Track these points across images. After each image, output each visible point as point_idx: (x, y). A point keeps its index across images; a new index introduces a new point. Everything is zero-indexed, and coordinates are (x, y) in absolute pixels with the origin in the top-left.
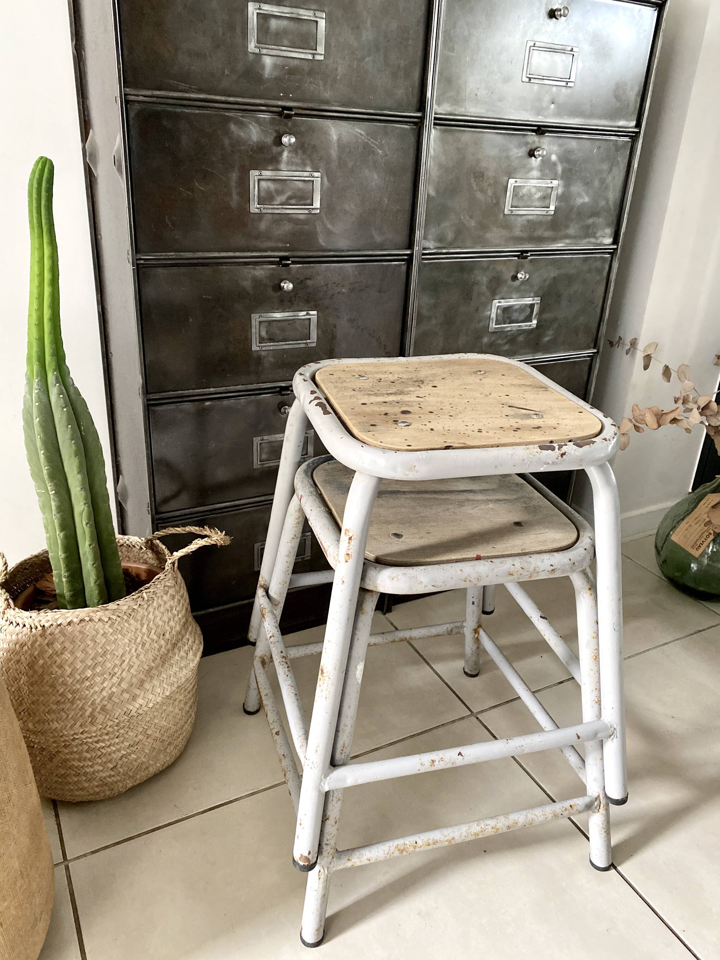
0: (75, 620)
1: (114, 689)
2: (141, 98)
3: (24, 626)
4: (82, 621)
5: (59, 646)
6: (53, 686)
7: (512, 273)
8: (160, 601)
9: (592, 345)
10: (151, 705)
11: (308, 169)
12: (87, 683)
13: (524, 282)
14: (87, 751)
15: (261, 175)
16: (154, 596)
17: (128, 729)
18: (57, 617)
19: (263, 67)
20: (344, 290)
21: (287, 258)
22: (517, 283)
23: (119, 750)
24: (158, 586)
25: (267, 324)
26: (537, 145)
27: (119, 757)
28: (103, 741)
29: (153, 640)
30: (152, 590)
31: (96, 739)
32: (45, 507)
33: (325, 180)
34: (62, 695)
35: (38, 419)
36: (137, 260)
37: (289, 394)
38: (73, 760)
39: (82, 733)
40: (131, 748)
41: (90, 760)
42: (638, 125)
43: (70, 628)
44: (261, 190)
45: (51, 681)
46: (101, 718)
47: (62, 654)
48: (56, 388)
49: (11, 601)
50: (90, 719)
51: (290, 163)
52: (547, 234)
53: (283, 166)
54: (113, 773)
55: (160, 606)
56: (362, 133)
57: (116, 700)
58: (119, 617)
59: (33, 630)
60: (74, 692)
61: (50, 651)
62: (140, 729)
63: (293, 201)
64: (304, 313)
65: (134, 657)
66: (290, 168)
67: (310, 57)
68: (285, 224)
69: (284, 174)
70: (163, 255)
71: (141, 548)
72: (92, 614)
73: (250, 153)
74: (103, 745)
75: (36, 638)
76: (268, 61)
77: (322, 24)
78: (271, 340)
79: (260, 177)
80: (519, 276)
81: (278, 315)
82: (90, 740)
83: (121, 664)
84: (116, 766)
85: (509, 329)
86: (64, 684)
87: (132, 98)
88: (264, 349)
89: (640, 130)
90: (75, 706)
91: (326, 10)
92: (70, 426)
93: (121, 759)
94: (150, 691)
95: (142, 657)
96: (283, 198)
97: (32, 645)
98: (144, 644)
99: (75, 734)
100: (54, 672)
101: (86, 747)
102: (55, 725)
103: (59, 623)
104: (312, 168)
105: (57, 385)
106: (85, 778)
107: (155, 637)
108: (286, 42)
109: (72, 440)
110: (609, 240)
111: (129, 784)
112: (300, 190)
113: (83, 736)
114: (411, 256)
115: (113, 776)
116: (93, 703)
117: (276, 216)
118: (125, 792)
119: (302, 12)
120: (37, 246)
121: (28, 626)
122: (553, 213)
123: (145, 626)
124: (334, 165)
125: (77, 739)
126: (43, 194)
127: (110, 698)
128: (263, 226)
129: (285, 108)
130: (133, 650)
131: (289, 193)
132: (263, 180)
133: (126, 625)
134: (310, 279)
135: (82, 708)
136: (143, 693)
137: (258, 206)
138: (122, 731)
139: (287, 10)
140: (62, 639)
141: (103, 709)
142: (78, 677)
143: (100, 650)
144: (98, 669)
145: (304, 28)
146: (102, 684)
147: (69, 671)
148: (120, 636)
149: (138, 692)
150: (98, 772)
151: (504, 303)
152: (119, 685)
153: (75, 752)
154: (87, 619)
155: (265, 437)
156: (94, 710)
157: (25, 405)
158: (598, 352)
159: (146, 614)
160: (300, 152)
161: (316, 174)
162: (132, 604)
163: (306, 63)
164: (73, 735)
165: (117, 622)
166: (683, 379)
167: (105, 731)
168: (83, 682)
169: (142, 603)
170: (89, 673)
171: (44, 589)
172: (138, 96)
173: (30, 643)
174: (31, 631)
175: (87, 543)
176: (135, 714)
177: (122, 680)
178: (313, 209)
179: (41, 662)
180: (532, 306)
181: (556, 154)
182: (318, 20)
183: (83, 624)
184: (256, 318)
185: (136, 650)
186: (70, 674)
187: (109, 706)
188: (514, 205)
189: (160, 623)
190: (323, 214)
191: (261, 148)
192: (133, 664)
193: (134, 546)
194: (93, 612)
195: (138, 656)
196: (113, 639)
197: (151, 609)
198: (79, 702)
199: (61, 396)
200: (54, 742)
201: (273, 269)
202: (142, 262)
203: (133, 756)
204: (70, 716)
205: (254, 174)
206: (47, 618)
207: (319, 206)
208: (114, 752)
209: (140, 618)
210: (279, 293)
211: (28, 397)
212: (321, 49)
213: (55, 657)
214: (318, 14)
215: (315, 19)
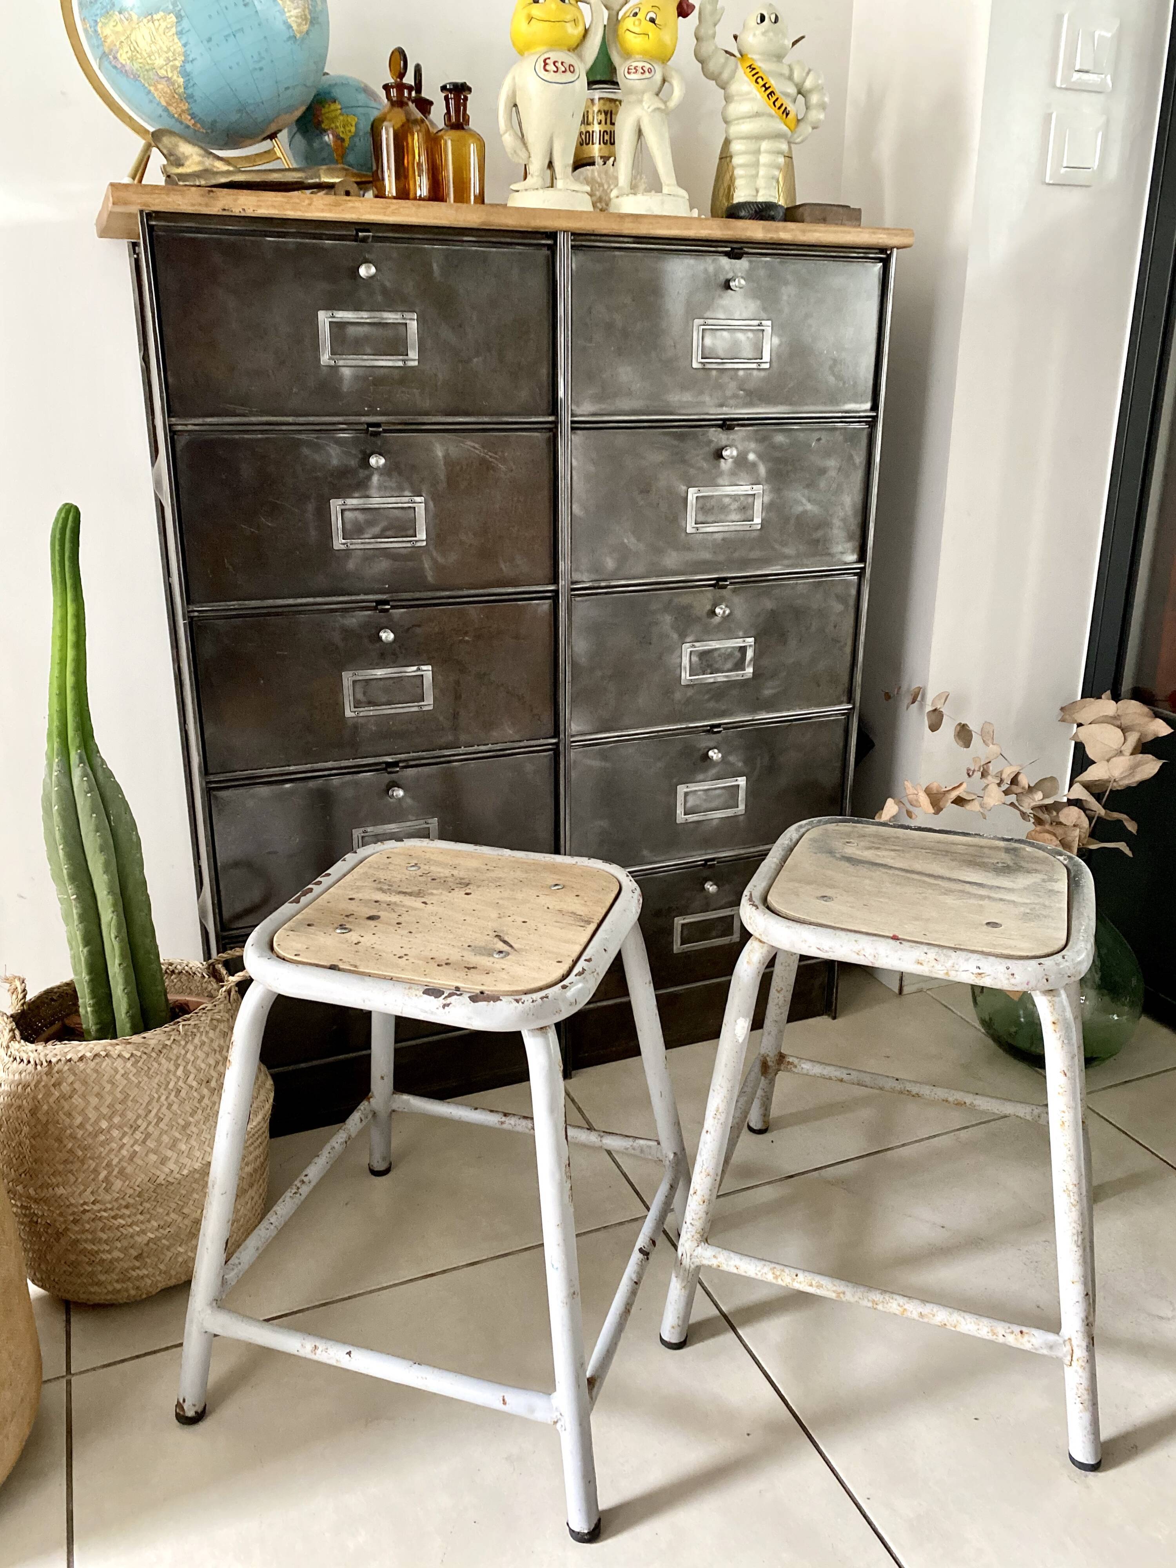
0: (88, 1055)
1: (137, 1148)
2: (190, 428)
3: (29, 1062)
4: (96, 1055)
5: (68, 1088)
6: (59, 1140)
7: (708, 607)
8: (204, 1038)
9: (845, 699)
10: (185, 1172)
11: (407, 493)
12: (102, 1138)
13: (726, 618)
14: (102, 1230)
15: (344, 504)
16: (195, 1030)
17: (155, 1203)
18: (66, 1050)
19: (341, 379)
20: (467, 638)
21: (386, 602)
22: (717, 620)
23: (143, 1232)
24: (202, 1019)
25: (364, 683)
26: (724, 443)
27: (145, 1242)
28: (121, 1217)
29: (191, 1087)
30: (193, 1023)
31: (112, 1213)
32: (67, 917)
33: (431, 504)
34: (71, 1151)
35: (56, 807)
36: (189, 612)
37: (397, 772)
38: (86, 1241)
39: (93, 1203)
40: (161, 1230)
41: (106, 1242)
42: (875, 407)
43: (81, 1065)
44: (346, 520)
45: (57, 1132)
46: (118, 1184)
47: (71, 1097)
48: (79, 769)
49: (17, 1032)
50: (104, 1185)
51: (381, 487)
52: (756, 554)
53: (373, 492)
54: (137, 1264)
55: (203, 1043)
56: (477, 446)
57: (140, 1162)
58: (145, 1053)
59: (39, 1067)
60: (85, 1149)
61: (57, 1094)
62: (173, 1206)
63: (388, 533)
64: (415, 668)
65: (164, 1107)
66: (382, 494)
67: (401, 364)
68: (381, 561)
69: (376, 502)
70: (222, 605)
71: (204, 977)
72: (109, 1048)
73: (329, 479)
74: (123, 1222)
75: (41, 1077)
76: (347, 372)
77: (413, 326)
78: (370, 703)
79: (343, 507)
80: (718, 610)
81: (380, 673)
82: (105, 1214)
83: (146, 1115)
84: (141, 1254)
85: (712, 680)
86: (73, 1137)
87: (179, 428)
88: (361, 714)
89: (877, 413)
90: (86, 1167)
91: (417, 310)
92: (94, 815)
93: (147, 1244)
94: (185, 1154)
95: (175, 1107)
96: (377, 530)
97: (36, 1086)
98: (179, 1091)
99: (85, 1203)
100: (61, 1121)
101: (101, 1225)
102: (60, 1191)
103: (68, 1057)
104: (413, 492)
105: (81, 765)
106: (100, 1268)
107: (194, 1084)
108: (369, 351)
109: (97, 831)
110: (853, 557)
111: (160, 1282)
112: (397, 519)
113: (95, 1208)
114: (556, 592)
115: (138, 1268)
116: (109, 1165)
117: (369, 552)
118: (157, 1293)
119: (386, 315)
120: (59, 604)
121: (32, 1062)
122: (759, 527)
123: (181, 1068)
124: (442, 486)
125: (88, 1211)
126: (67, 545)
127: (131, 1159)
128: (351, 565)
129: (370, 425)
130: (163, 1098)
131: (384, 524)
132: (349, 510)
133: (156, 1065)
134: (419, 626)
135: (96, 1171)
136: (175, 1155)
137: (344, 541)
138: (147, 1205)
139: (365, 314)
140: (71, 1078)
141: (122, 1172)
142: (90, 1129)
143: (119, 1095)
144: (116, 1120)
145: (390, 333)
146: (121, 1139)
147: (79, 1120)
148: (146, 1079)
149: (169, 1153)
150: (118, 1260)
151: (701, 647)
152: (144, 1142)
153: (87, 1231)
154: (103, 1053)
155: (369, 829)
156: (110, 1173)
157: (44, 790)
158: (853, 708)
159: (183, 1052)
160: (395, 474)
161: (418, 499)
162: (163, 1037)
163: (397, 371)
164: (82, 1205)
165: (142, 1060)
166: (989, 742)
167: (124, 1203)
168: (96, 1136)
169: (178, 1038)
170: (104, 1124)
171: (72, 1026)
172: (186, 425)
173: (34, 1083)
174: (36, 1068)
175: (117, 962)
176: (163, 1182)
177: (148, 1135)
178: (416, 541)
179: (45, 1107)
180: (743, 650)
181: (755, 452)
182: (408, 322)
183: (98, 1060)
184: (348, 678)
185: (167, 1098)
186: (81, 1123)
187: (129, 1170)
188: (699, 520)
189: (203, 1066)
190: (431, 548)
191: (344, 472)
192: (162, 1116)
193: (194, 973)
194: (111, 1045)
195: (170, 1106)
196: (136, 1081)
197: (190, 1047)
198: (91, 1161)
199: (85, 779)
200: (61, 1214)
201: (369, 616)
202: (196, 614)
203: (164, 1241)
204: (80, 1180)
205: (336, 505)
206: (55, 1052)
207: (424, 538)
208: (138, 1234)
209: (174, 1058)
210: (378, 645)
211: (48, 781)
212: (413, 354)
213: (62, 1101)
214: (408, 315)
215: (404, 321)
